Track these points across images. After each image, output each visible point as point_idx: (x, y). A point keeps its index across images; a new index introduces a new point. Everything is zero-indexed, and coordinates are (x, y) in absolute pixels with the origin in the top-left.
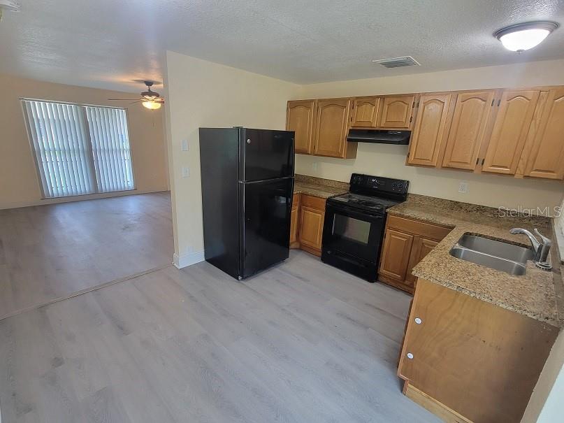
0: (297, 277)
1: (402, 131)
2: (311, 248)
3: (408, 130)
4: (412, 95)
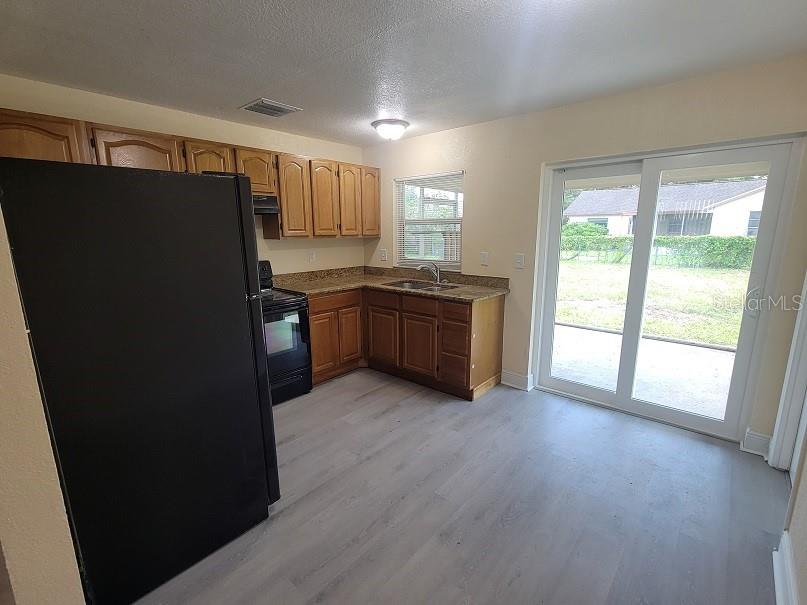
1: (267, 196)
3: (273, 195)
4: (269, 153)
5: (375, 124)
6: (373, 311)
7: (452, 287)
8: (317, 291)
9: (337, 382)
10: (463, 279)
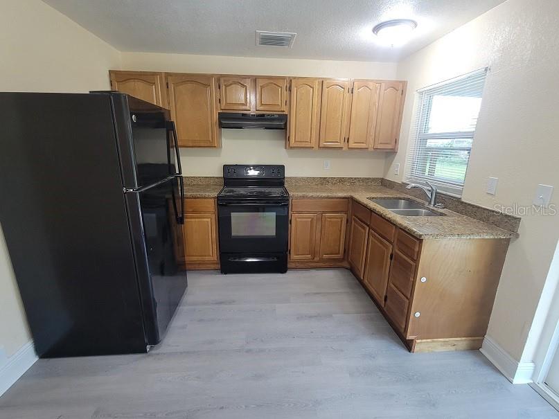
0: (217, 303)
1: (278, 115)
2: (203, 263)
3: (284, 113)
4: (283, 78)
5: (376, 29)
6: (355, 221)
7: (442, 214)
8: (300, 194)
9: (314, 273)
10: (461, 207)
